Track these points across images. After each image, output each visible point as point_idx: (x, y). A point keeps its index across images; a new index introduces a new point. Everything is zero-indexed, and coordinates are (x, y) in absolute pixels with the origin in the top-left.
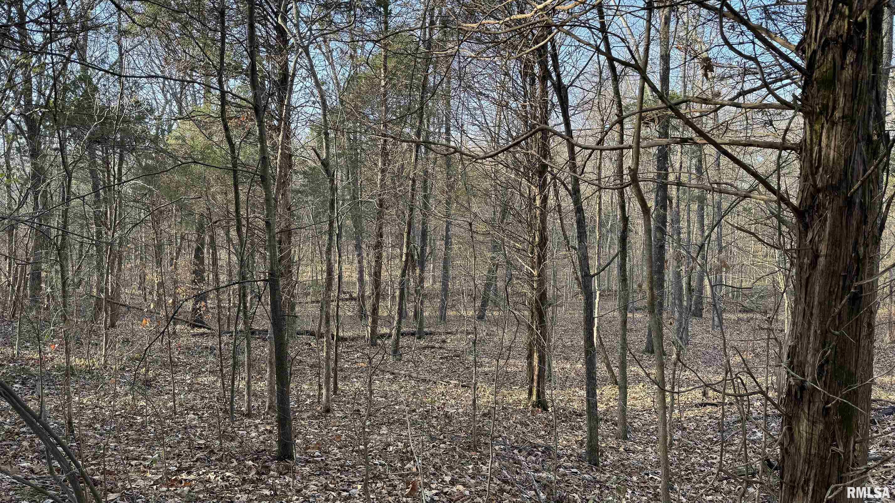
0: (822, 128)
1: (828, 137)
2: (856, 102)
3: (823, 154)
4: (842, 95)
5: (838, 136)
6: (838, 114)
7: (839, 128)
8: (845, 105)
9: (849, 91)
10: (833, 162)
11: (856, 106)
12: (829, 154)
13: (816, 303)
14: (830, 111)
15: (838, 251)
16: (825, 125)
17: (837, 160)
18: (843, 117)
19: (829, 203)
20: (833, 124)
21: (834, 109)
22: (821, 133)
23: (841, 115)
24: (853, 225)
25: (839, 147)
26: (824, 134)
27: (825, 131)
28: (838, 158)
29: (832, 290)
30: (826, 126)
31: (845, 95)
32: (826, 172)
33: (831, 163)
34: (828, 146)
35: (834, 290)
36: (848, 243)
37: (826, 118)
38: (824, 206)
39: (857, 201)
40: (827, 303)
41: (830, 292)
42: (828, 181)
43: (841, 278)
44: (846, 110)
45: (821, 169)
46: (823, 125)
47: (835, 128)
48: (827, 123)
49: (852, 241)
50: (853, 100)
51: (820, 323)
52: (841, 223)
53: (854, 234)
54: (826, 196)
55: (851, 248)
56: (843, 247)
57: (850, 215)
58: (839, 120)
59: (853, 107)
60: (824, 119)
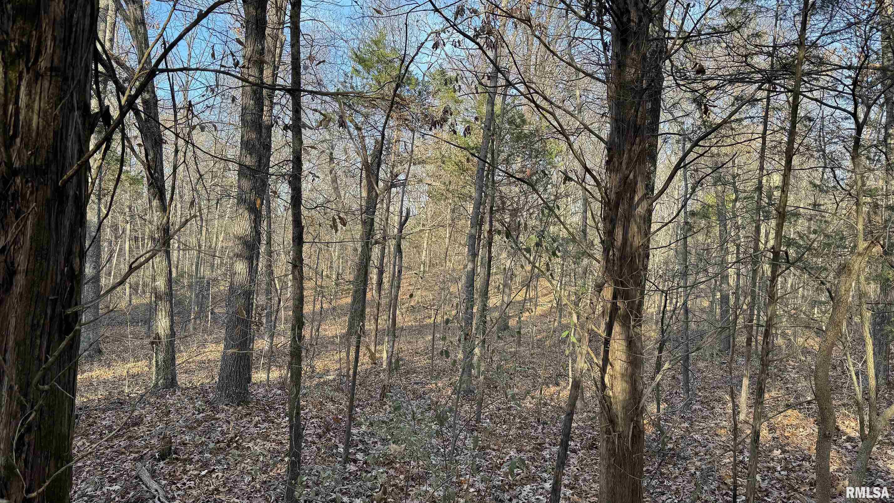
0: (20, 78)
1: (29, 94)
2: (70, 53)
3: (21, 117)
4: (50, 37)
5: (45, 94)
6: (43, 64)
7: (46, 84)
8: (54, 51)
9: (60, 34)
10: (38, 133)
11: (69, 58)
12: (31, 120)
13: (11, 343)
14: (32, 55)
15: (45, 264)
16: (25, 74)
17: (44, 129)
18: (52, 69)
19: (32, 193)
20: (38, 76)
21: (38, 53)
22: (19, 87)
23: (49, 65)
24: (65, 227)
25: (45, 112)
26: (23, 88)
27: (24, 83)
28: (44, 128)
29: (35, 322)
30: (26, 77)
31: (54, 38)
32: (26, 146)
33: (34, 134)
34: (29, 107)
35: (38, 322)
36: (59, 253)
37: (27, 66)
38: (24, 196)
39: (71, 193)
40: (28, 342)
41: (33, 325)
42: (29, 160)
43: (49, 302)
44: (56, 60)
45: (18, 140)
46: (21, 74)
47: (39, 82)
48: (28, 72)
49: (63, 249)
50: (65, 48)
51: (17, 375)
52: (49, 224)
53: (65, 239)
54: (27, 182)
55: (62, 258)
56: (52, 259)
57: (61, 212)
58: (45, 72)
59: (66, 58)
60: (22, 66)
